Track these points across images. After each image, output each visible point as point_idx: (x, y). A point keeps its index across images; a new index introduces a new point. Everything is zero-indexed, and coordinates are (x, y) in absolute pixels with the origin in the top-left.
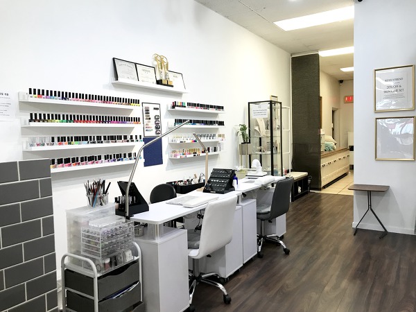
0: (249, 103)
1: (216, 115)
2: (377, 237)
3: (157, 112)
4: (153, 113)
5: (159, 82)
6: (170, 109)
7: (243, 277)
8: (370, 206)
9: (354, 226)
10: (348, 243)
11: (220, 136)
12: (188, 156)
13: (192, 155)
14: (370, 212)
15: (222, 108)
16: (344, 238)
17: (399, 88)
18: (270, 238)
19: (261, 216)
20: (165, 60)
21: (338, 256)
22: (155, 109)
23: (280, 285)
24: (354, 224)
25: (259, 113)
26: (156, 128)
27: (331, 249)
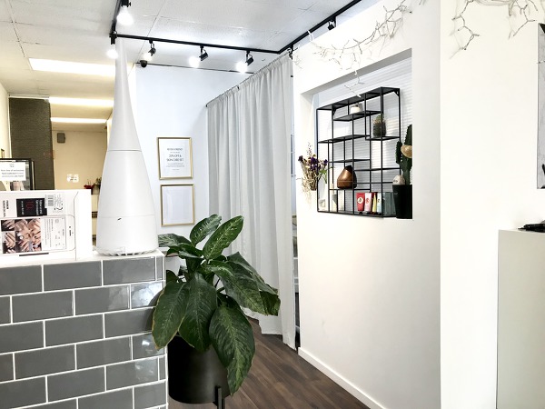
25: (9, 173)
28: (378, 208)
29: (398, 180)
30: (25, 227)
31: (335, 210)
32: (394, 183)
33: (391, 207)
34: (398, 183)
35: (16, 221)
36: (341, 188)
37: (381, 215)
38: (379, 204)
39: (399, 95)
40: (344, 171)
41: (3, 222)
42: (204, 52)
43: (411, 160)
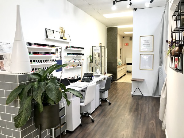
0: (92, 46)
1: (80, 51)
2: (140, 98)
3: (60, 50)
4: (59, 50)
5: (62, 38)
6: (65, 49)
7: (96, 113)
8: (138, 86)
9: (132, 94)
10: (130, 100)
11: (82, 59)
12: (72, 68)
13: (73, 67)
14: (138, 88)
15: (83, 48)
16: (129, 98)
17: (148, 43)
18: (103, 99)
19: (101, 91)
20: (63, 29)
21: (128, 105)
22: (60, 49)
23: (110, 115)
24: (132, 93)
25: (96, 50)
26: (60, 56)
27: (125, 102)
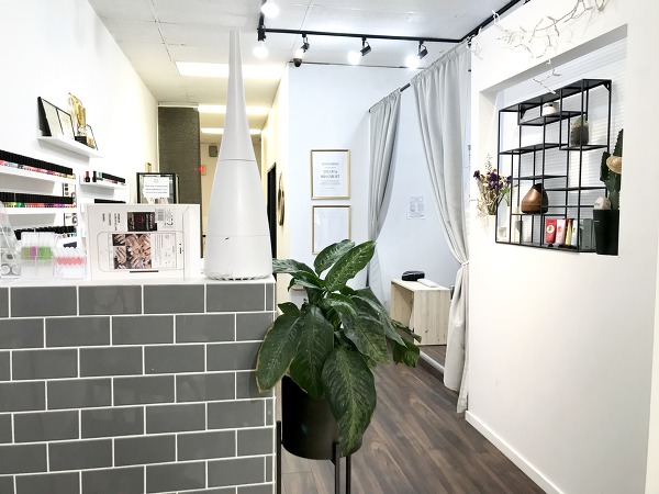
0: (138, 174)
1: (111, 191)
6: (83, 182)
17: (334, 174)
25: (156, 190)
28: (572, 240)
29: (600, 202)
30: (135, 242)
31: (518, 241)
32: (596, 208)
33: (590, 239)
34: (600, 207)
35: (127, 236)
36: (527, 212)
37: (575, 249)
38: (575, 234)
39: (610, 89)
40: (531, 191)
41: (114, 236)
42: (366, 45)
43: (619, 176)
